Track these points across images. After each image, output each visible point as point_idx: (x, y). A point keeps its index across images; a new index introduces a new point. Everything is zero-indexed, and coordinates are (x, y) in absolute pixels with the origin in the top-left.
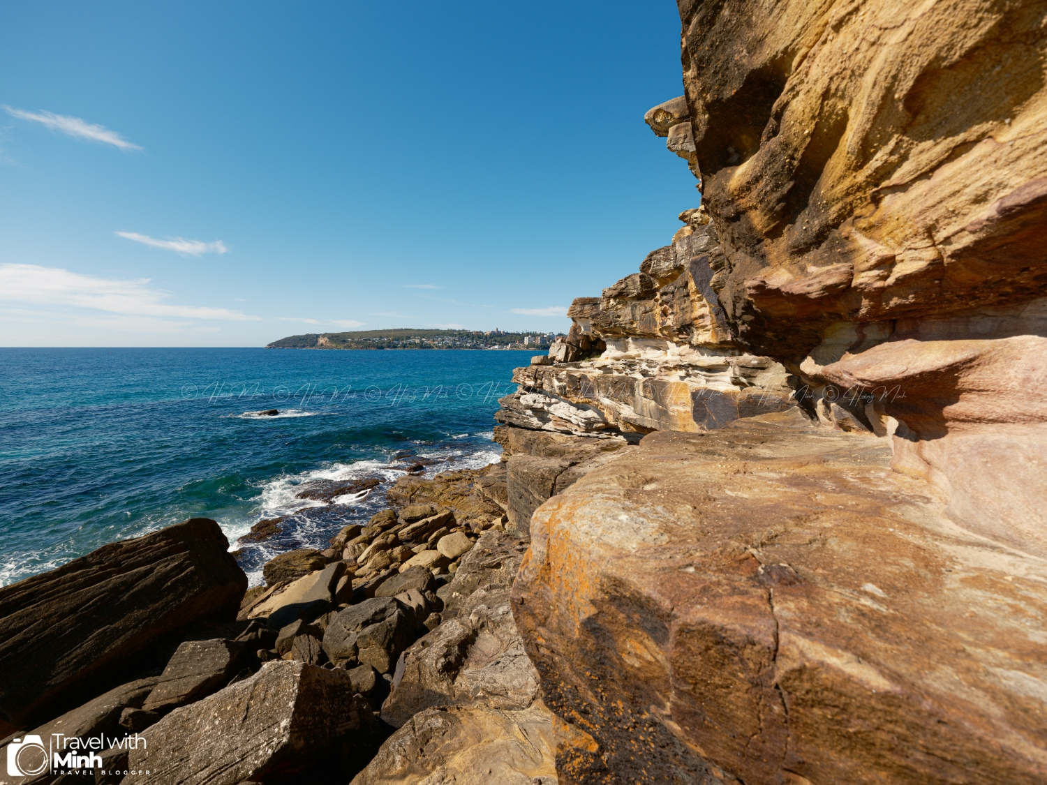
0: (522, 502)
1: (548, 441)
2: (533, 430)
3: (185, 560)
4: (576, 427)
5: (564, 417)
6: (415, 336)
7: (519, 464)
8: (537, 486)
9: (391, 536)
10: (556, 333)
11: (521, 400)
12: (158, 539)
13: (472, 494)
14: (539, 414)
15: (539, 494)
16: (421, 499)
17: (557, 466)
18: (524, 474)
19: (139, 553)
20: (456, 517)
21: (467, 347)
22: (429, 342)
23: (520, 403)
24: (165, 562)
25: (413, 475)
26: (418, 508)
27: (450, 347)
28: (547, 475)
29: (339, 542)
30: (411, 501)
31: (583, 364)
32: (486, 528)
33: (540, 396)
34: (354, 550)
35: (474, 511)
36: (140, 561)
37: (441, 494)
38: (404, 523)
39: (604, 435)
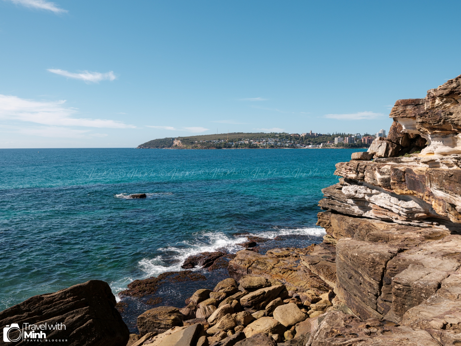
0: (352, 282)
1: (370, 228)
2: (354, 217)
3: (85, 314)
4: (397, 216)
5: (385, 206)
6: (245, 138)
7: (349, 247)
8: (367, 269)
9: (234, 301)
10: (362, 134)
11: (343, 190)
12: (67, 295)
13: (300, 270)
14: (361, 203)
15: (370, 276)
16: (257, 270)
17: (386, 252)
18: (354, 257)
19: (54, 305)
20: (288, 289)
21: (286, 147)
22: (257, 143)
23: (341, 193)
24: (72, 314)
25: (249, 250)
26: (255, 279)
27: (272, 147)
28: (378, 259)
29: (193, 302)
30: (249, 272)
31: (404, 159)
32: (314, 301)
33: (362, 187)
34: (205, 310)
35: (302, 285)
36: (55, 312)
37: (273, 268)
38: (244, 291)
39: (425, 224)
